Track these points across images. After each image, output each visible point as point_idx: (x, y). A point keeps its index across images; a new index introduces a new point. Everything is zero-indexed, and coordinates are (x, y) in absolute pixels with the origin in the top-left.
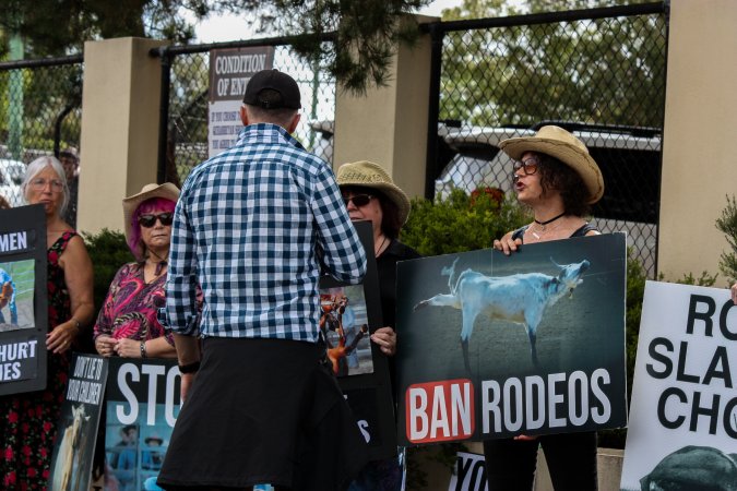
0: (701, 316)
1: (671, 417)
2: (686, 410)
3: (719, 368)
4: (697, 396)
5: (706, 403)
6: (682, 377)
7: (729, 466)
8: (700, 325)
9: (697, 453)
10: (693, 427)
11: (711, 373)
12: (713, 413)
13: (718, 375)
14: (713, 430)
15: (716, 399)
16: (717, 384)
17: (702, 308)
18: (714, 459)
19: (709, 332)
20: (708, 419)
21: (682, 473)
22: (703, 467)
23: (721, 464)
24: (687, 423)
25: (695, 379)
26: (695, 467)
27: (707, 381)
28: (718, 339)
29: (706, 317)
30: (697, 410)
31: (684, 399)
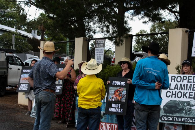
0: (173, 79)
1: (168, 95)
2: (171, 94)
3: (176, 87)
4: (172, 92)
5: (174, 93)
6: (170, 89)
7: (178, 103)
8: (173, 80)
9: (172, 101)
10: (172, 97)
11: (175, 88)
12: (175, 94)
13: (176, 88)
14: (175, 97)
15: (176, 92)
16: (176, 90)
17: (173, 78)
18: (175, 102)
19: (174, 81)
20: (174, 95)
21: (170, 104)
22: (173, 103)
23: (176, 102)
24: (171, 96)
25: (172, 89)
26: (172, 103)
27: (174, 89)
28: (176, 82)
29: (174, 79)
30: (172, 94)
31: (170, 92)
